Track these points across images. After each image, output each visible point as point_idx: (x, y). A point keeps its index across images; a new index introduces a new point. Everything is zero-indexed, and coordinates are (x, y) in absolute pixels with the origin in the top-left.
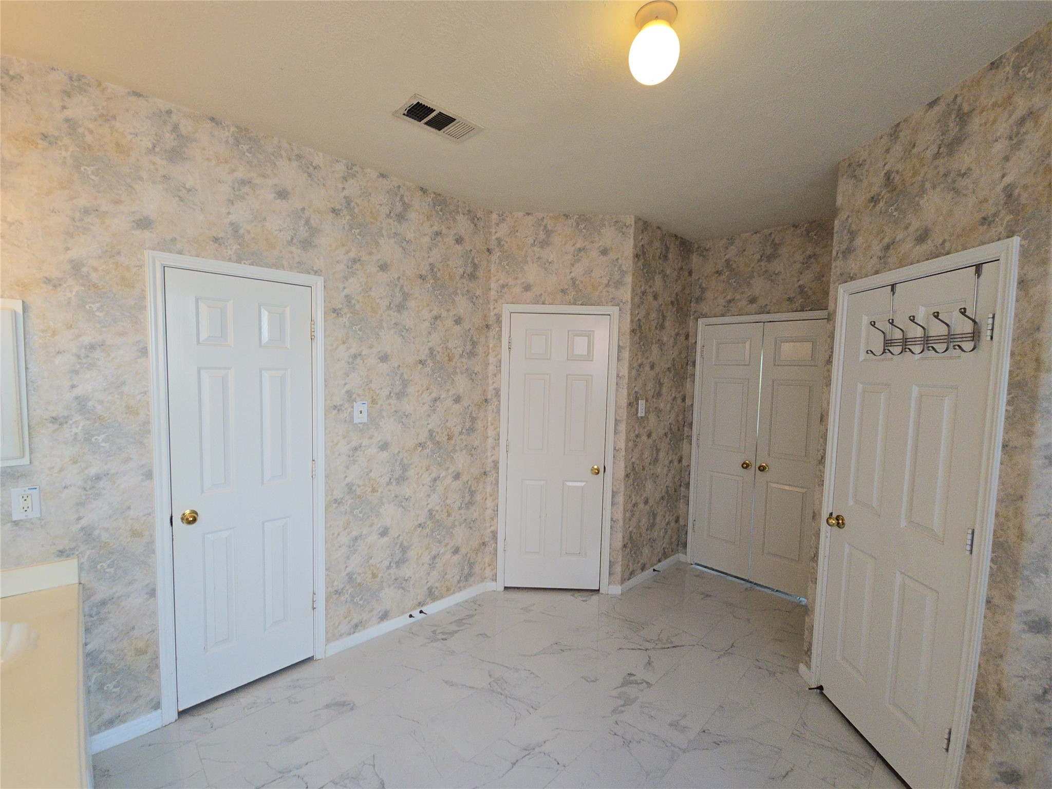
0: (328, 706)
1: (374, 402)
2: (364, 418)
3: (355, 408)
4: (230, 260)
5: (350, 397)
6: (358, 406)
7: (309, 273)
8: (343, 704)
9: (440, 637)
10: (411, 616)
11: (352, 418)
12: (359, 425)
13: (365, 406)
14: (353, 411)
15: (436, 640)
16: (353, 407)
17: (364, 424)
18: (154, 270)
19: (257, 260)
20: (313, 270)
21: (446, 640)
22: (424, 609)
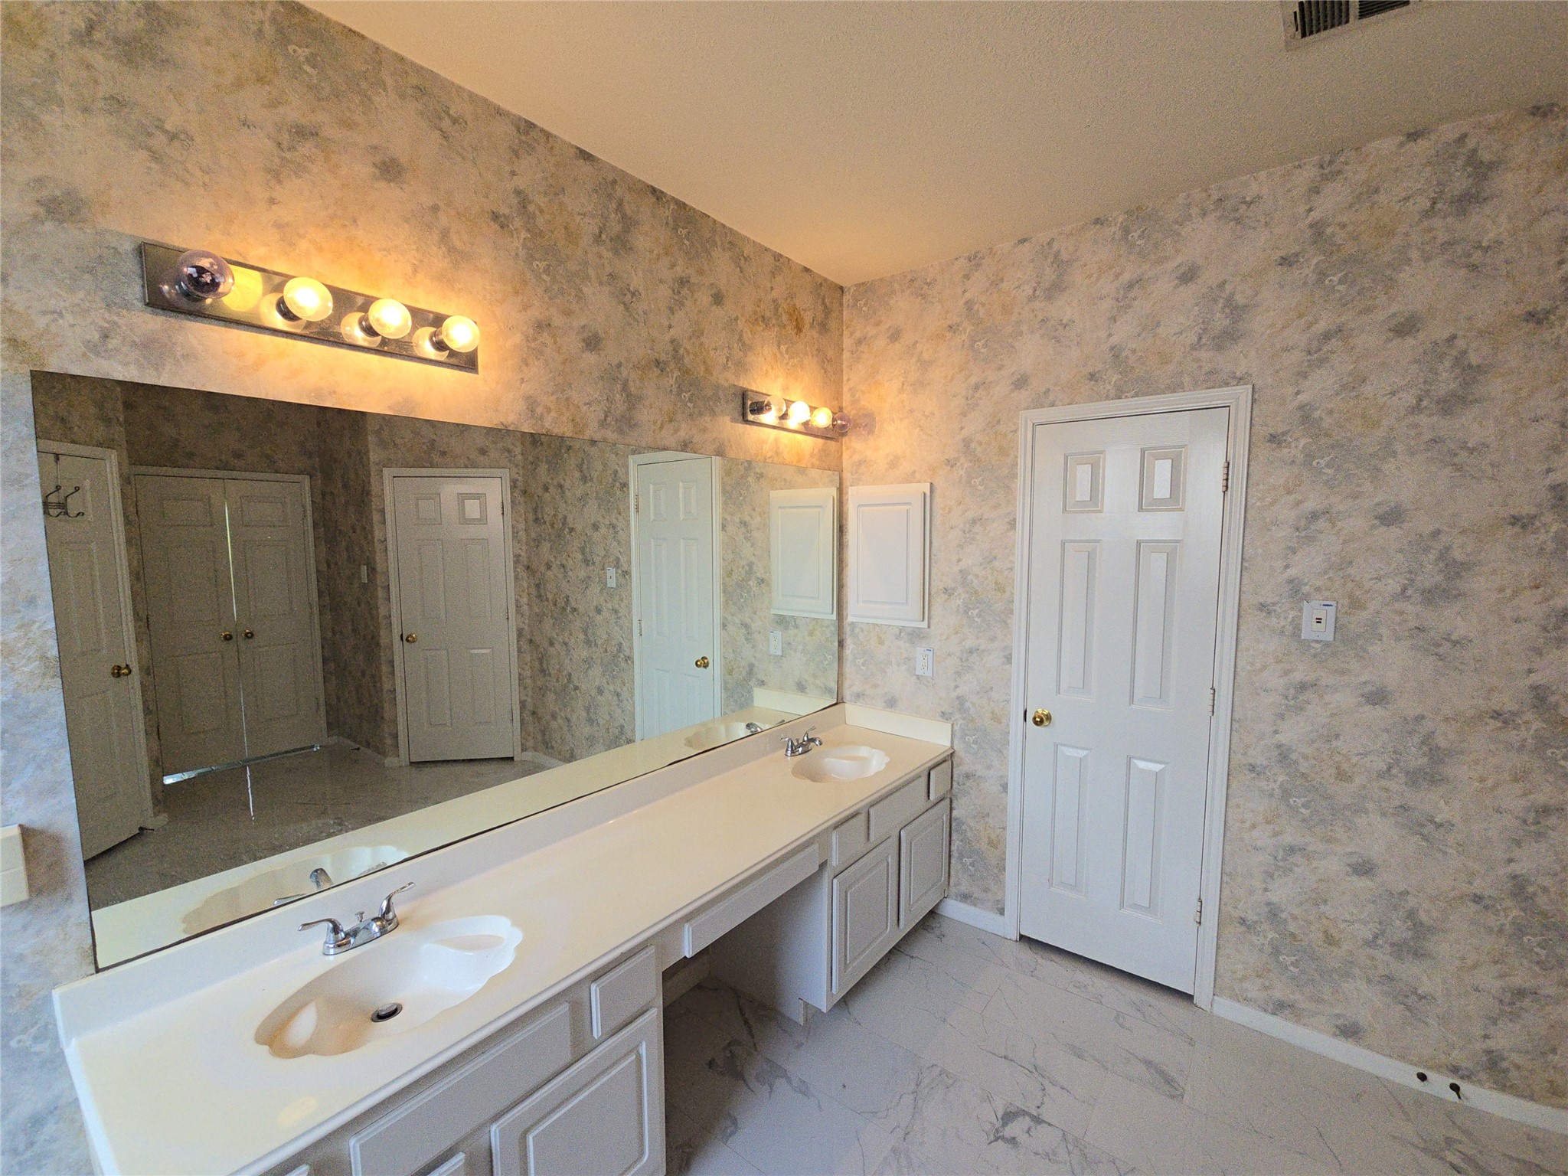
0: (1149, 1064)
1: (1356, 605)
2: (1326, 632)
3: (1305, 611)
4: (1107, 398)
5: (1296, 591)
6: (1311, 610)
7: (1227, 384)
8: (1169, 1081)
9: (1451, 1157)
10: (1422, 1077)
11: (1297, 629)
12: (1314, 645)
13: (1332, 610)
14: (1300, 617)
15: (1437, 1155)
16: (1301, 610)
17: (1327, 644)
18: (1026, 427)
19: (1146, 387)
20: (1234, 378)
21: (1459, 1172)
22: (1464, 1087)
